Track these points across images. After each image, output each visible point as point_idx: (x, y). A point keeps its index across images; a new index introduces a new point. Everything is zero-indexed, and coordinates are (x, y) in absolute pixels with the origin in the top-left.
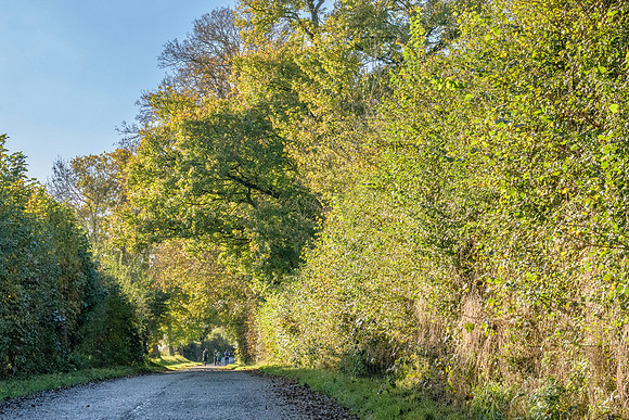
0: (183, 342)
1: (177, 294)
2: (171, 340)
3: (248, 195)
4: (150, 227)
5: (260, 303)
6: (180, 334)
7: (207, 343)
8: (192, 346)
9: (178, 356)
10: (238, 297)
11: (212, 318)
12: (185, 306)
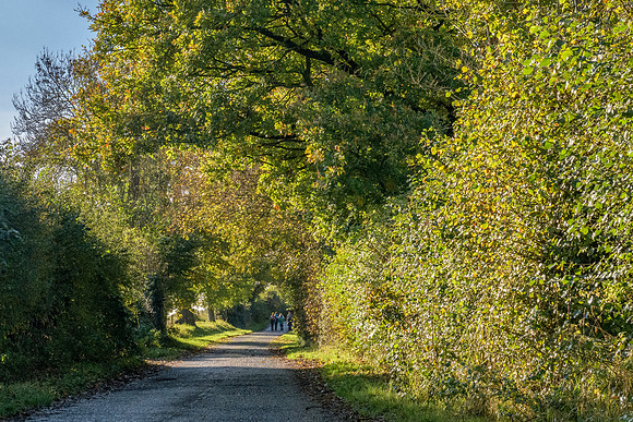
0: (227, 303)
2: (210, 301)
6: (223, 293)
8: (240, 308)
9: (220, 322)
10: (294, 246)
11: (262, 273)
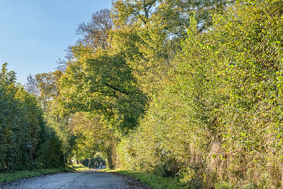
0: (83, 158)
1: (80, 136)
2: (77, 157)
3: (115, 93)
4: (70, 106)
5: (118, 142)
6: (82, 154)
7: (93, 159)
9: (80, 165)
10: (108, 139)
11: (96, 148)
12: (84, 142)
